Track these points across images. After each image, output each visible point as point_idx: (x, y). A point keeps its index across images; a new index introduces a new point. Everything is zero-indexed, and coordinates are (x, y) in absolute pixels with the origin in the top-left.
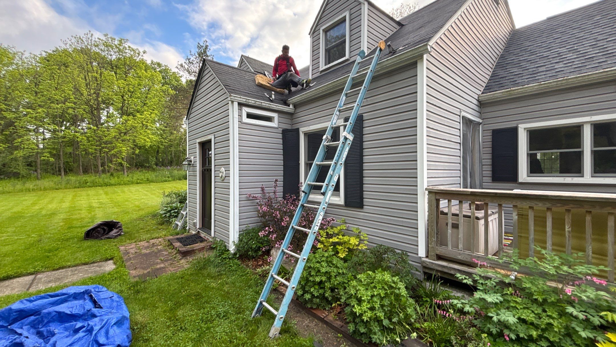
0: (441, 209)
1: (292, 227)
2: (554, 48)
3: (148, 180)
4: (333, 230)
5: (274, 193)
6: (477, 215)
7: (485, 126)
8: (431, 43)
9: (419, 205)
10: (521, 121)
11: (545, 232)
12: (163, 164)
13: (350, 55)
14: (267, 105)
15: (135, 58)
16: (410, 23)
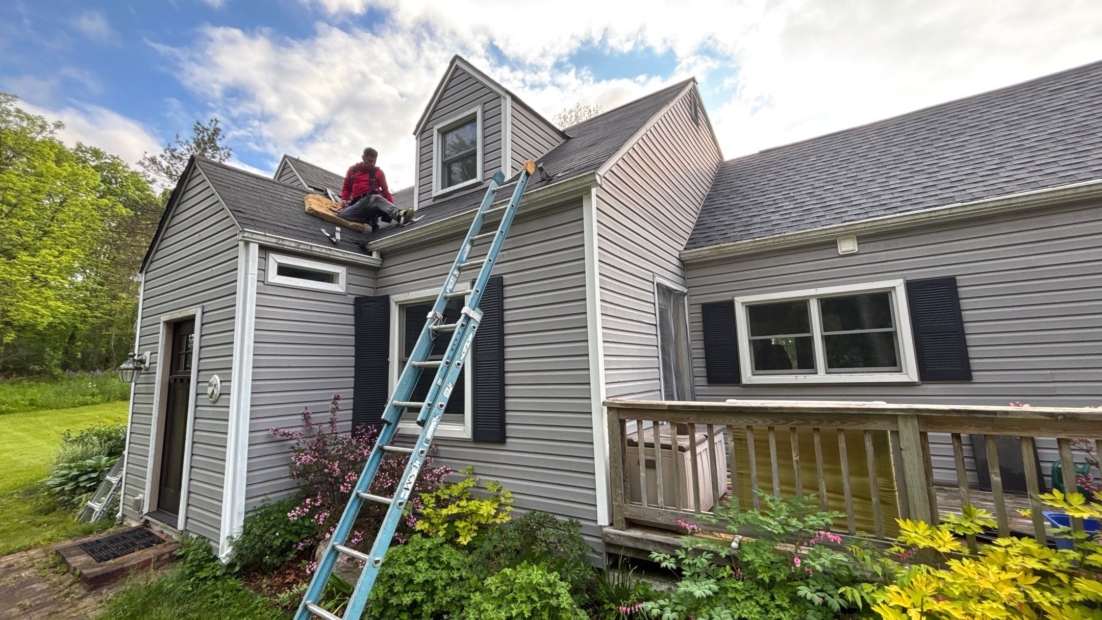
0: (628, 437)
1: (357, 495)
2: (768, 192)
3: (32, 403)
4: (448, 492)
5: (332, 423)
6: (680, 443)
7: (692, 298)
8: (602, 172)
9: (595, 431)
10: (738, 292)
11: (770, 464)
12: (85, 365)
13: (483, 176)
14: (324, 251)
15: (33, 135)
16: (579, 135)
